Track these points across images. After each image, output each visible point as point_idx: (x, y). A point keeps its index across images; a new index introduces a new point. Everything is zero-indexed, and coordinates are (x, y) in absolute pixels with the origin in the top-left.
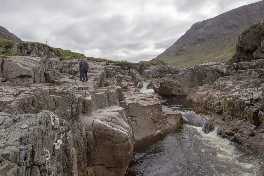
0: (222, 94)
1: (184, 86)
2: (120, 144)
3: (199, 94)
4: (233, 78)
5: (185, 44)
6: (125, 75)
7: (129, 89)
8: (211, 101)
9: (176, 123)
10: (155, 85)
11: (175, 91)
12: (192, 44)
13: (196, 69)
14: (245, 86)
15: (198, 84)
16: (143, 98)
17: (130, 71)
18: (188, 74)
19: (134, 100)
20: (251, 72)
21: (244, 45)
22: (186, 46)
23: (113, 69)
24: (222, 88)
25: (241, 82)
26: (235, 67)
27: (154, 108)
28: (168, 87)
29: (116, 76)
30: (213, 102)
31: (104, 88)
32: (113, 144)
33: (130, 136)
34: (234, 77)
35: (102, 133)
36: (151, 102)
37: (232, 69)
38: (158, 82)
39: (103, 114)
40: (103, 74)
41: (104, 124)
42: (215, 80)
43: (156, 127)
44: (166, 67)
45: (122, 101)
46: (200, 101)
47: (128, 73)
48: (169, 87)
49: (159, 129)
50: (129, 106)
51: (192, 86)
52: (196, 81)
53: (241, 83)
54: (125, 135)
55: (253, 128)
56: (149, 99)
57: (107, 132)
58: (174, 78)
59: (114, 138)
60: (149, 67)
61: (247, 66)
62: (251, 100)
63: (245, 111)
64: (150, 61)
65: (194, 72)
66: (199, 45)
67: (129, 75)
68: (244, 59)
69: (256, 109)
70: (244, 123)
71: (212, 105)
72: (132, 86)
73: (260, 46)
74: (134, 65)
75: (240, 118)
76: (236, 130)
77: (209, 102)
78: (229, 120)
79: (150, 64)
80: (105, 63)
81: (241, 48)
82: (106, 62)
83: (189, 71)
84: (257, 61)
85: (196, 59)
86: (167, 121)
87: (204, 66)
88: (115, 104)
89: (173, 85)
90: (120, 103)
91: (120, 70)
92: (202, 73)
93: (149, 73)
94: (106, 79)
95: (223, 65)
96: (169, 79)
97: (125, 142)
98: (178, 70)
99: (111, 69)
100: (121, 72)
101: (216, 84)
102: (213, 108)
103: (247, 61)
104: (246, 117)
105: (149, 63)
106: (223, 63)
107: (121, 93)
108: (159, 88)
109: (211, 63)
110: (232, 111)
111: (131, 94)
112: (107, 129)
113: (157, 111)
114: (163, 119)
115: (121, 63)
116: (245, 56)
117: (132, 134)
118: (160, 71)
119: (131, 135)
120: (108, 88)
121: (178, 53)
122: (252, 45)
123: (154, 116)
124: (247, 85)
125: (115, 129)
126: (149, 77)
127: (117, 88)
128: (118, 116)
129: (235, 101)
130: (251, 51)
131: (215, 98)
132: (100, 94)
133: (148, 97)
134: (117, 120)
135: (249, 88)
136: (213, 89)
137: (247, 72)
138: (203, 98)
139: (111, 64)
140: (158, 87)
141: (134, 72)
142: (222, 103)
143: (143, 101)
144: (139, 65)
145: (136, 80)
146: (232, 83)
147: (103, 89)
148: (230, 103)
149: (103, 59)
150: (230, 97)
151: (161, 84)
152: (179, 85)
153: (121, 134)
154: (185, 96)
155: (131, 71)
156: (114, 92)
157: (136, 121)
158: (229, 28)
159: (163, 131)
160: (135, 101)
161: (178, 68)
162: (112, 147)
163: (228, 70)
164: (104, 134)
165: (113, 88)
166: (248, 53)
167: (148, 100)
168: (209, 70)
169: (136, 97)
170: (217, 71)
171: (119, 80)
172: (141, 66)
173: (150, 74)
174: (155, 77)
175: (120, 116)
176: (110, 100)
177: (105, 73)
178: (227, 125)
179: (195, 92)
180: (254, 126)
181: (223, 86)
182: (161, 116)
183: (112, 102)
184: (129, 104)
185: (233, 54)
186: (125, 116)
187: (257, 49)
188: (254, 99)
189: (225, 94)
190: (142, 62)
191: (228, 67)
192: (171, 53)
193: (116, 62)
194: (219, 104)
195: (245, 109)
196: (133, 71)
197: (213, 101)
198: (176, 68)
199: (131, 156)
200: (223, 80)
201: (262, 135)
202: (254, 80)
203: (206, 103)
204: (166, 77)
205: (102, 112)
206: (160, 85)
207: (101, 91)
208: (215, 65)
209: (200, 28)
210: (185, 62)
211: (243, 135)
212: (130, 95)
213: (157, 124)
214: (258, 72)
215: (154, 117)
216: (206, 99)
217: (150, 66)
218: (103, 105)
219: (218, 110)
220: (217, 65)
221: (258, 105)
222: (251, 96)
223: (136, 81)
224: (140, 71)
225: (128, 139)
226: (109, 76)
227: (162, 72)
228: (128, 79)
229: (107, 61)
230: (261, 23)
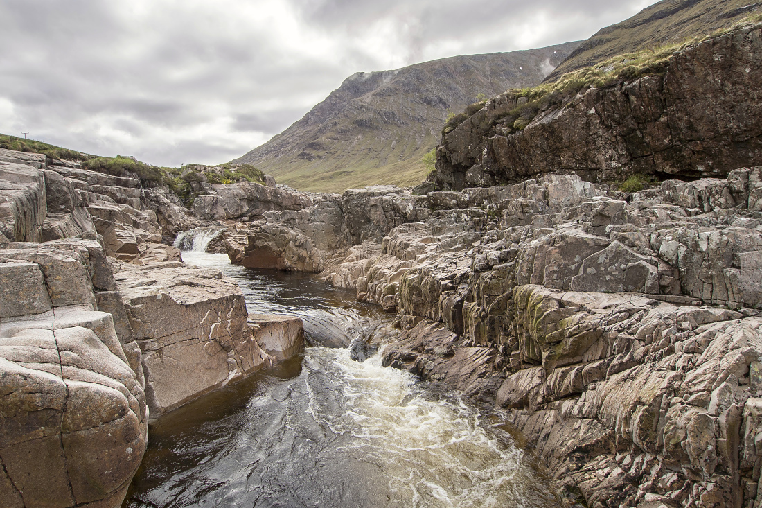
0: (399, 266)
1: (315, 246)
2: (93, 431)
3: (350, 267)
4: (425, 228)
5: (325, 128)
6: (131, 207)
7: (145, 253)
8: (376, 282)
9: (285, 345)
10: (233, 241)
11: (291, 259)
12: (343, 132)
13: (347, 202)
14: (445, 246)
15: (350, 240)
16: (187, 279)
17: (147, 194)
18: (326, 212)
19: (153, 288)
20: (459, 215)
21: (452, 150)
22: (329, 134)
23: (79, 181)
24: (401, 251)
25: (439, 237)
26: (430, 201)
27: (223, 307)
28: (270, 249)
29: (92, 206)
30: (379, 287)
31: (30, 247)
32: (64, 435)
33: (133, 398)
34: (427, 225)
35: (16, 405)
36: (212, 290)
37: (425, 207)
38: (241, 232)
39: (24, 337)
40: (33, 198)
41: (26, 371)
42: (388, 232)
43: (228, 363)
44: (268, 189)
45: (106, 290)
46: (352, 283)
47: (142, 198)
48: (275, 248)
49: (236, 366)
50: (137, 306)
51: (334, 245)
52: (345, 232)
53: (439, 240)
54: (111, 397)
55: (452, 338)
56: (206, 282)
57: (38, 399)
58: (289, 222)
59: (69, 415)
60: (215, 186)
61: (453, 201)
62: (453, 277)
63: (440, 302)
64: (220, 166)
65: (342, 210)
66: (360, 136)
67: (145, 206)
68: (450, 184)
69: (459, 299)
70: (436, 330)
71: (378, 293)
72: (154, 242)
73: (480, 157)
74: (163, 174)
75: (430, 320)
76: (419, 348)
77: (371, 285)
78: (408, 326)
79: (219, 177)
80: (43, 156)
81: (445, 156)
82: (46, 152)
83: (328, 206)
84: (472, 192)
85: (352, 173)
86: (260, 342)
87: (365, 193)
88: (79, 301)
89: (284, 243)
90: (98, 298)
91: (109, 187)
92: (360, 213)
93: (214, 204)
94: (49, 214)
95: (408, 194)
96: (274, 224)
97: (114, 419)
98: (302, 199)
99: (70, 180)
100: (113, 195)
101: (388, 240)
102: (379, 299)
103: (454, 190)
104: (441, 317)
105: (216, 171)
106: (409, 190)
107: (104, 265)
108: (245, 251)
109: (382, 188)
110: (416, 306)
111: (147, 269)
112: (41, 389)
113: (232, 317)
114: (250, 339)
115: (115, 164)
116: (451, 176)
117: (140, 393)
118: (251, 200)
119: (138, 396)
120: (45, 248)
121: (306, 151)
122: (466, 152)
123: (222, 332)
124: (450, 245)
125: (73, 384)
126: (216, 216)
127: (87, 248)
128: (90, 341)
129: (423, 282)
130: (464, 167)
131: (384, 274)
132: (10, 268)
133: (204, 277)
134: (81, 354)
135: (453, 250)
136: (381, 254)
137: (452, 215)
138: (358, 277)
139: (69, 162)
140: (241, 249)
141: (161, 196)
142: (398, 287)
143: (187, 288)
144: (182, 176)
145: (169, 223)
146: (421, 239)
147: (22, 251)
148: (414, 285)
149: (33, 142)
150: (415, 271)
151: (250, 238)
152: (302, 242)
153: (97, 397)
154: (317, 272)
155: (153, 193)
156: (71, 259)
157: (160, 351)
158: (428, 104)
159: (247, 372)
160: (159, 290)
161: (302, 194)
162: (62, 445)
163: (417, 208)
164: (25, 406)
165: (69, 246)
166: (458, 171)
167: (204, 286)
168: (376, 206)
169: (164, 278)
170: (393, 210)
171: (104, 224)
172: (188, 180)
173: (219, 207)
174: (235, 218)
175: (97, 338)
176: (53, 288)
177: (43, 192)
178: (405, 338)
179: (341, 262)
180: (454, 335)
181: (402, 246)
182: (244, 329)
183: (63, 296)
184: (134, 302)
185: (430, 171)
186: (115, 338)
187: (474, 163)
188: (458, 275)
189: (405, 265)
190: (191, 166)
191: (417, 201)
192: (286, 149)
193: (92, 157)
194: (392, 290)
195: (441, 298)
196: (160, 193)
197: (380, 283)
198: (298, 194)
199: (134, 460)
200: (405, 231)
201: (465, 353)
202: (464, 233)
203: (365, 287)
204: (266, 219)
205: (19, 330)
206: (247, 242)
207: (13, 257)
208: (389, 193)
209: (364, 92)
210: (323, 178)
211: (432, 357)
212: (141, 270)
213: (232, 353)
214: (472, 217)
215: (222, 335)
216: (365, 278)
217: (217, 183)
218: (24, 306)
219: (388, 304)
220: (394, 194)
221: (463, 289)
222: (453, 270)
223: (171, 227)
224: (186, 197)
225: (124, 410)
226: (64, 207)
227: (256, 203)
228: (139, 221)
229: (55, 152)
230: (486, 105)
